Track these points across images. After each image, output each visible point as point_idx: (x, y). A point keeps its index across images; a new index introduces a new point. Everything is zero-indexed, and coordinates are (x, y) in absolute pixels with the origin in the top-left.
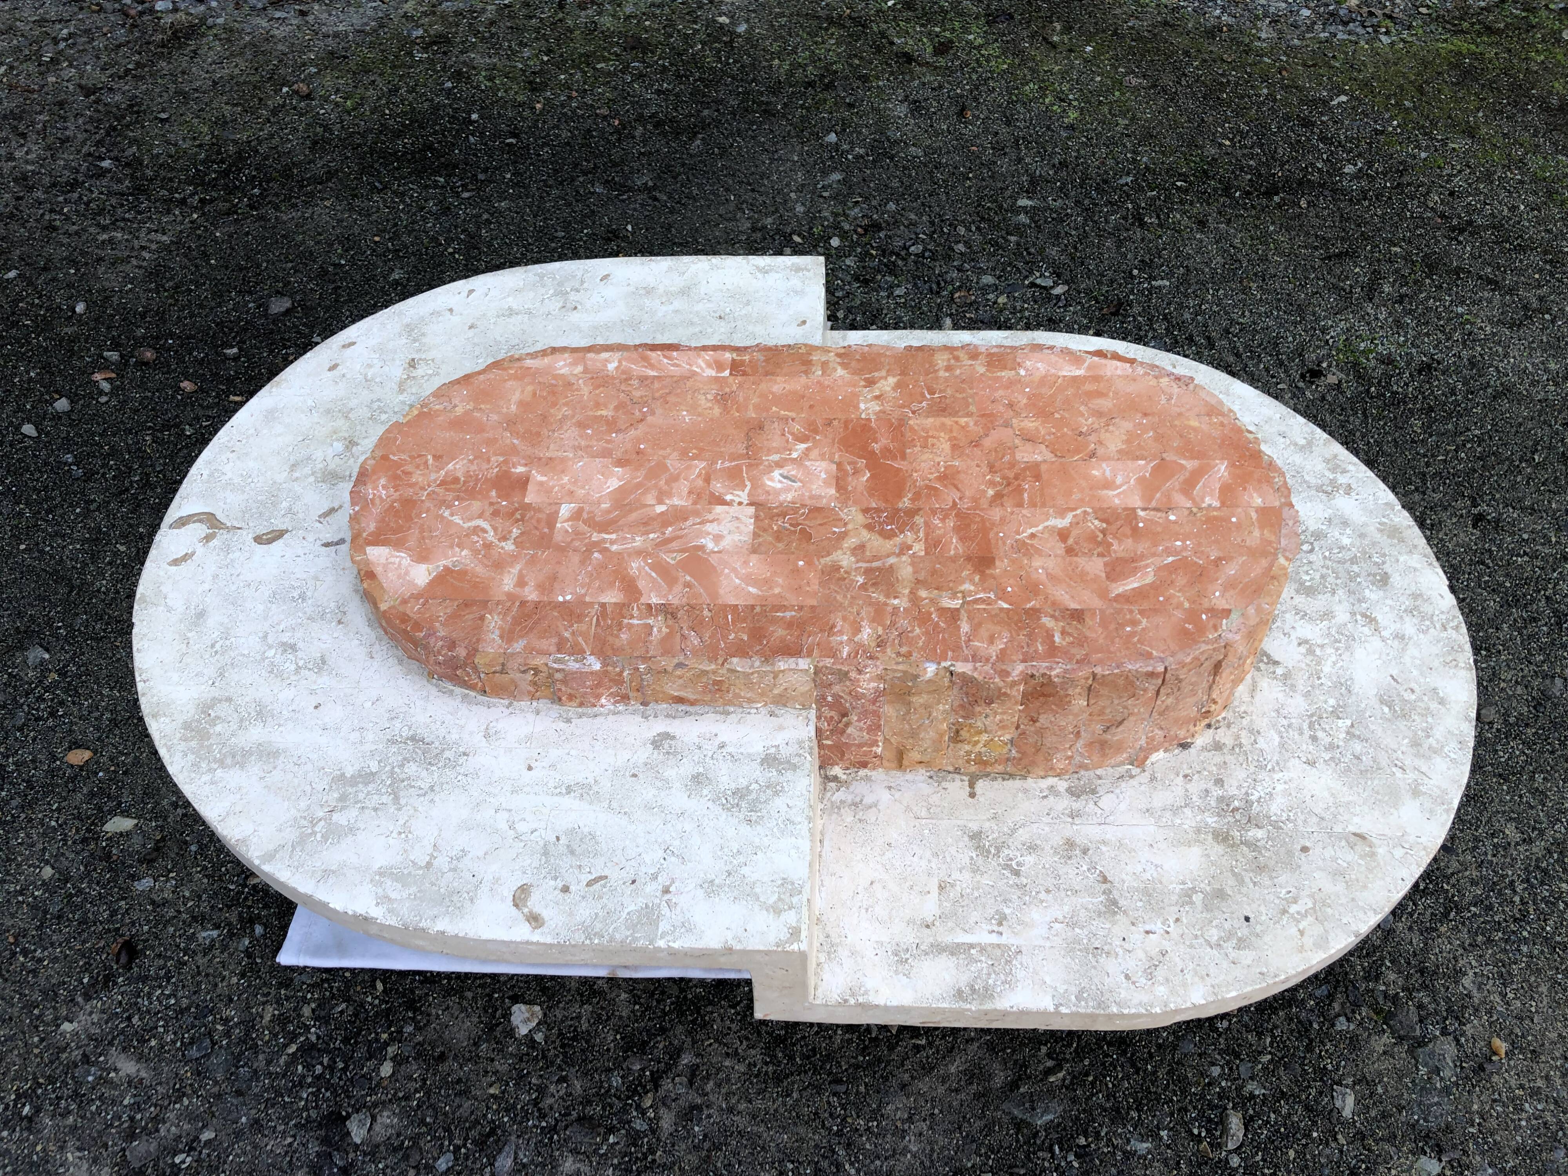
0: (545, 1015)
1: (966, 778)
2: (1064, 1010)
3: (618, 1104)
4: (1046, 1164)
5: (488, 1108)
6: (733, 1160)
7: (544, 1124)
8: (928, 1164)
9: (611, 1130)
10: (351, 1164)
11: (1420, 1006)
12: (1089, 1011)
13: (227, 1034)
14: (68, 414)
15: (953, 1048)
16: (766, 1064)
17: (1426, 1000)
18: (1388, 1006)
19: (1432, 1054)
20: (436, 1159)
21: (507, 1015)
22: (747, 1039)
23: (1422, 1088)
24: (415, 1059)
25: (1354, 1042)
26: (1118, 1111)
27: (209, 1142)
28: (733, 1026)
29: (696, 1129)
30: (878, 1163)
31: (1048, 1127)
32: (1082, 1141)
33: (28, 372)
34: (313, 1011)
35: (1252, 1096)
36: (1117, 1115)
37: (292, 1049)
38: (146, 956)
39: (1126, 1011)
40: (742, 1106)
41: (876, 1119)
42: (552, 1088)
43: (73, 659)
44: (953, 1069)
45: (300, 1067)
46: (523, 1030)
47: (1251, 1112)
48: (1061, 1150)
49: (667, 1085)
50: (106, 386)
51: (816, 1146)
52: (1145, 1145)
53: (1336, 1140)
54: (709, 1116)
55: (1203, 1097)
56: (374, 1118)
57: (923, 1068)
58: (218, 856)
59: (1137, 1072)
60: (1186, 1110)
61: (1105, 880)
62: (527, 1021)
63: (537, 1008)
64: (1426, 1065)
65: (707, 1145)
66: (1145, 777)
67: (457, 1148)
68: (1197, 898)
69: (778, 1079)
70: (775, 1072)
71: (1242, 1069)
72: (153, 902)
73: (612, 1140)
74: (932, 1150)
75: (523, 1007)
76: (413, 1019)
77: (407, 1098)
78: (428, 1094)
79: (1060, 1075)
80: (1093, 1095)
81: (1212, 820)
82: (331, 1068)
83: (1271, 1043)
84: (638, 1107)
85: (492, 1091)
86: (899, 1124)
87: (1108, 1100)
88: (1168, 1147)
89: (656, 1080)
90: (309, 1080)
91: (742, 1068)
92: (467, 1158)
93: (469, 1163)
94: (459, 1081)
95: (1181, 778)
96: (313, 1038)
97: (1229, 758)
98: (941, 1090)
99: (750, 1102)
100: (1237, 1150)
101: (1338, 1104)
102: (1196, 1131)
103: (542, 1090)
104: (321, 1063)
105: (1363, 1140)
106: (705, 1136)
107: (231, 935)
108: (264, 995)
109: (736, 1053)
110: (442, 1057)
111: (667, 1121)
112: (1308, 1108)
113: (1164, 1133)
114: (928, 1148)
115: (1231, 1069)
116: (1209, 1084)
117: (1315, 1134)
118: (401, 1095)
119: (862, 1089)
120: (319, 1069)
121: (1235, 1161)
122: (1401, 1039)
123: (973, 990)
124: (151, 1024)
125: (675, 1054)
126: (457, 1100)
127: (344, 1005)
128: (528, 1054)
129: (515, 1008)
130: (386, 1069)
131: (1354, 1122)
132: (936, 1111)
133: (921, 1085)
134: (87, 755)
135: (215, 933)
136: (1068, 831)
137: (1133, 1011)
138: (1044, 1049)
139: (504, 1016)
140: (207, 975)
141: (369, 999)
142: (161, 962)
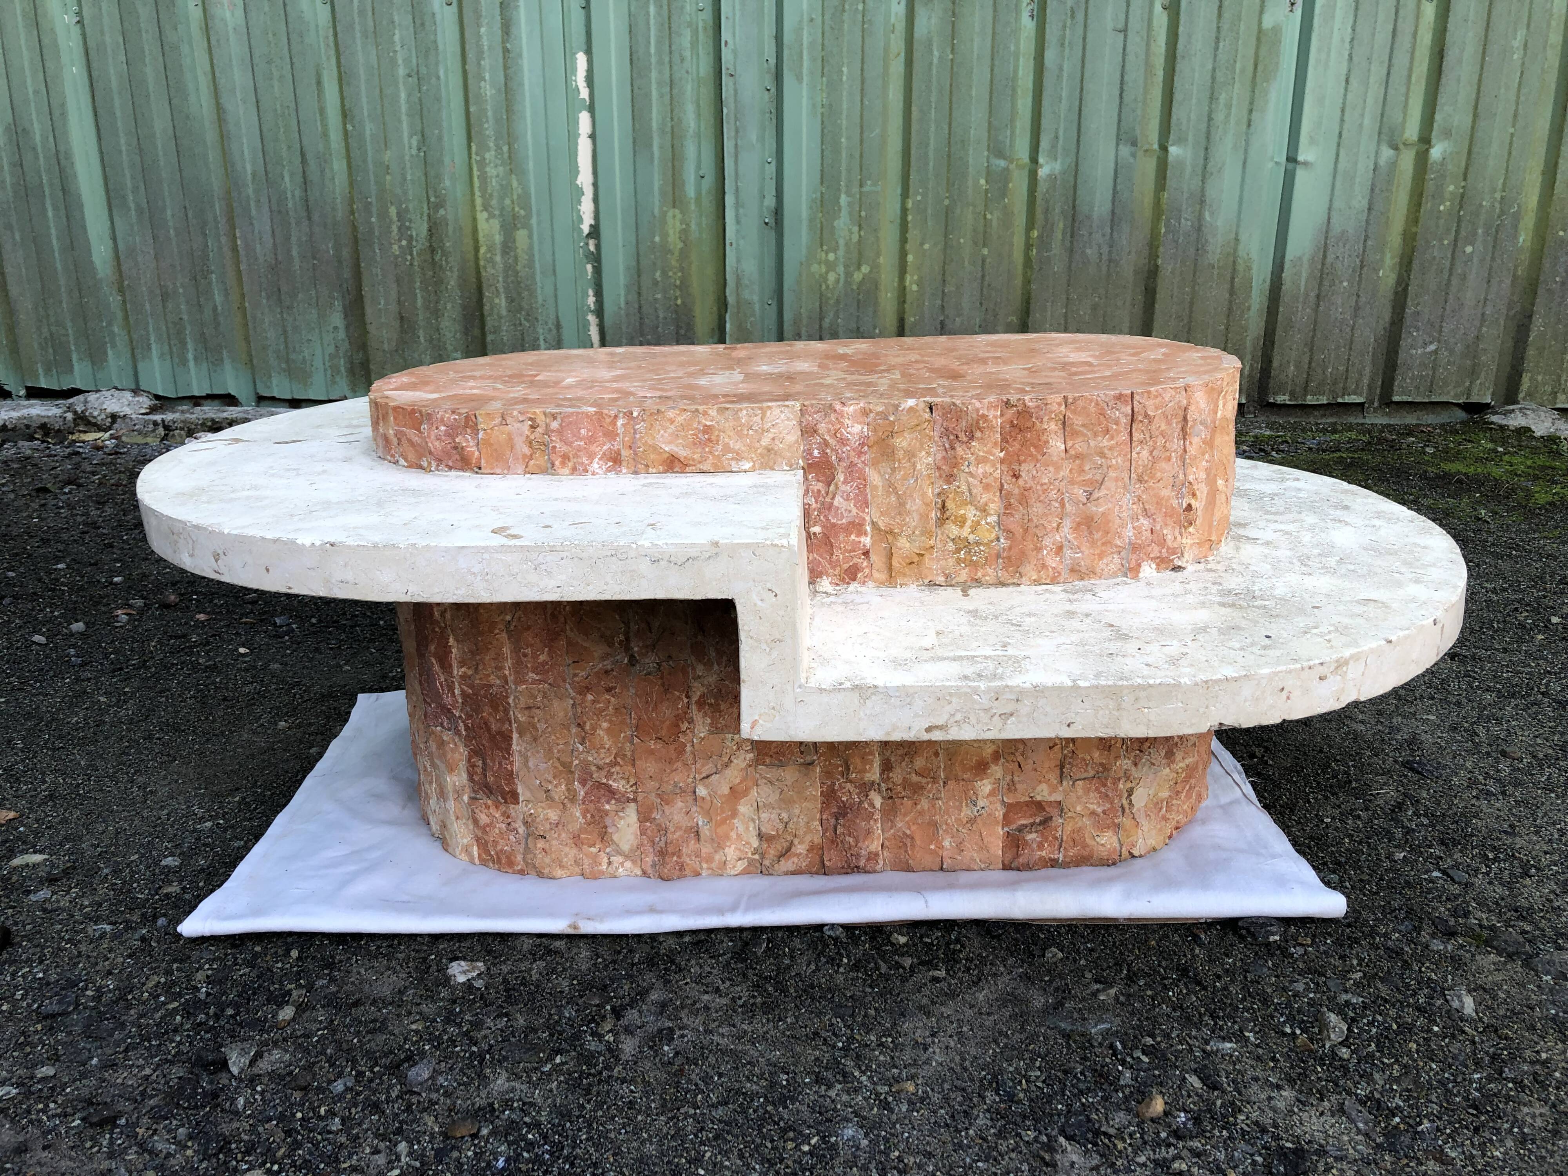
0: (489, 969)
1: (959, 590)
2: (1082, 683)
3: (569, 1031)
4: (1107, 1060)
5: (406, 1039)
6: (711, 1073)
7: (475, 1049)
8: (958, 1069)
9: (559, 1052)
10: (222, 1089)
11: (1524, 932)
12: (1110, 683)
13: (97, 998)
14: (82, 634)
15: (980, 980)
16: (754, 997)
17: (1528, 928)
18: (1485, 933)
19: (1550, 962)
20: (330, 1082)
21: (443, 970)
22: (730, 979)
23: (1551, 990)
24: (323, 1007)
25: (1456, 962)
26: (1188, 1019)
27: (44, 1079)
28: (715, 971)
29: (666, 1048)
30: (895, 1070)
31: (1106, 1034)
32: (1149, 1041)
33: (52, 612)
34: (208, 977)
35: (1347, 1003)
36: (1187, 1021)
37: (176, 1004)
38: (21, 946)
39: (1151, 682)
40: (724, 1030)
41: (890, 1036)
42: (489, 1022)
43: (23, 761)
44: (981, 996)
45: (178, 1018)
46: (461, 979)
47: (1351, 1014)
48: (1124, 1048)
49: (632, 1016)
50: (125, 618)
51: (817, 1059)
52: (1229, 1045)
53: (1463, 1032)
54: (683, 1036)
55: (1289, 1005)
56: (259, 1055)
57: (946, 994)
58: (132, 877)
59: (1205, 988)
60: (1272, 1017)
61: (1112, 626)
62: (464, 972)
63: (480, 964)
64: (1548, 973)
65: (679, 1061)
66: (1142, 583)
67: (361, 1074)
68: (1214, 631)
69: (767, 1008)
70: (764, 1003)
71: (1331, 984)
72: (44, 910)
73: (558, 1060)
74: (963, 1059)
75: (463, 963)
76: (329, 975)
77: (307, 1036)
78: (334, 1032)
79: (1112, 991)
80: (1154, 1007)
81: (1217, 599)
82: (217, 1017)
83: (1360, 964)
84: (593, 1034)
85: (414, 1027)
86: (920, 1040)
87: (1174, 1010)
88: (1258, 1046)
89: (617, 1013)
90: (188, 1026)
91: (724, 1001)
92: (371, 1081)
93: (373, 1085)
94: (375, 1021)
95: (1177, 583)
96: (203, 996)
97: (1222, 574)
98: (969, 1013)
99: (734, 1026)
100: (1344, 1043)
101: (1456, 1004)
102: (1288, 1030)
103: (477, 1025)
104: (207, 1014)
105: (1496, 1031)
106: (677, 1054)
107: (127, 928)
108: (151, 969)
109: (717, 990)
110: (357, 1004)
111: (629, 1046)
112: (1419, 1009)
113: (1251, 1035)
114: (957, 1059)
115: (1317, 984)
116: (1294, 996)
117: (1436, 1029)
118: (299, 1033)
119: (872, 1012)
120: (202, 1017)
121: (1344, 1052)
122: (1510, 957)
123: (980, 676)
124: (8, 994)
125: (643, 993)
126: (369, 1037)
127: (247, 970)
128: (463, 998)
129: (454, 964)
130: (287, 1013)
131: (1480, 1019)
132: (965, 1029)
133: (943, 1009)
134: (12, 815)
135: (108, 928)
136: (1069, 607)
137: (1158, 681)
138: (1088, 975)
139: (438, 971)
140: (89, 957)
141: (280, 965)
142: (38, 949)
